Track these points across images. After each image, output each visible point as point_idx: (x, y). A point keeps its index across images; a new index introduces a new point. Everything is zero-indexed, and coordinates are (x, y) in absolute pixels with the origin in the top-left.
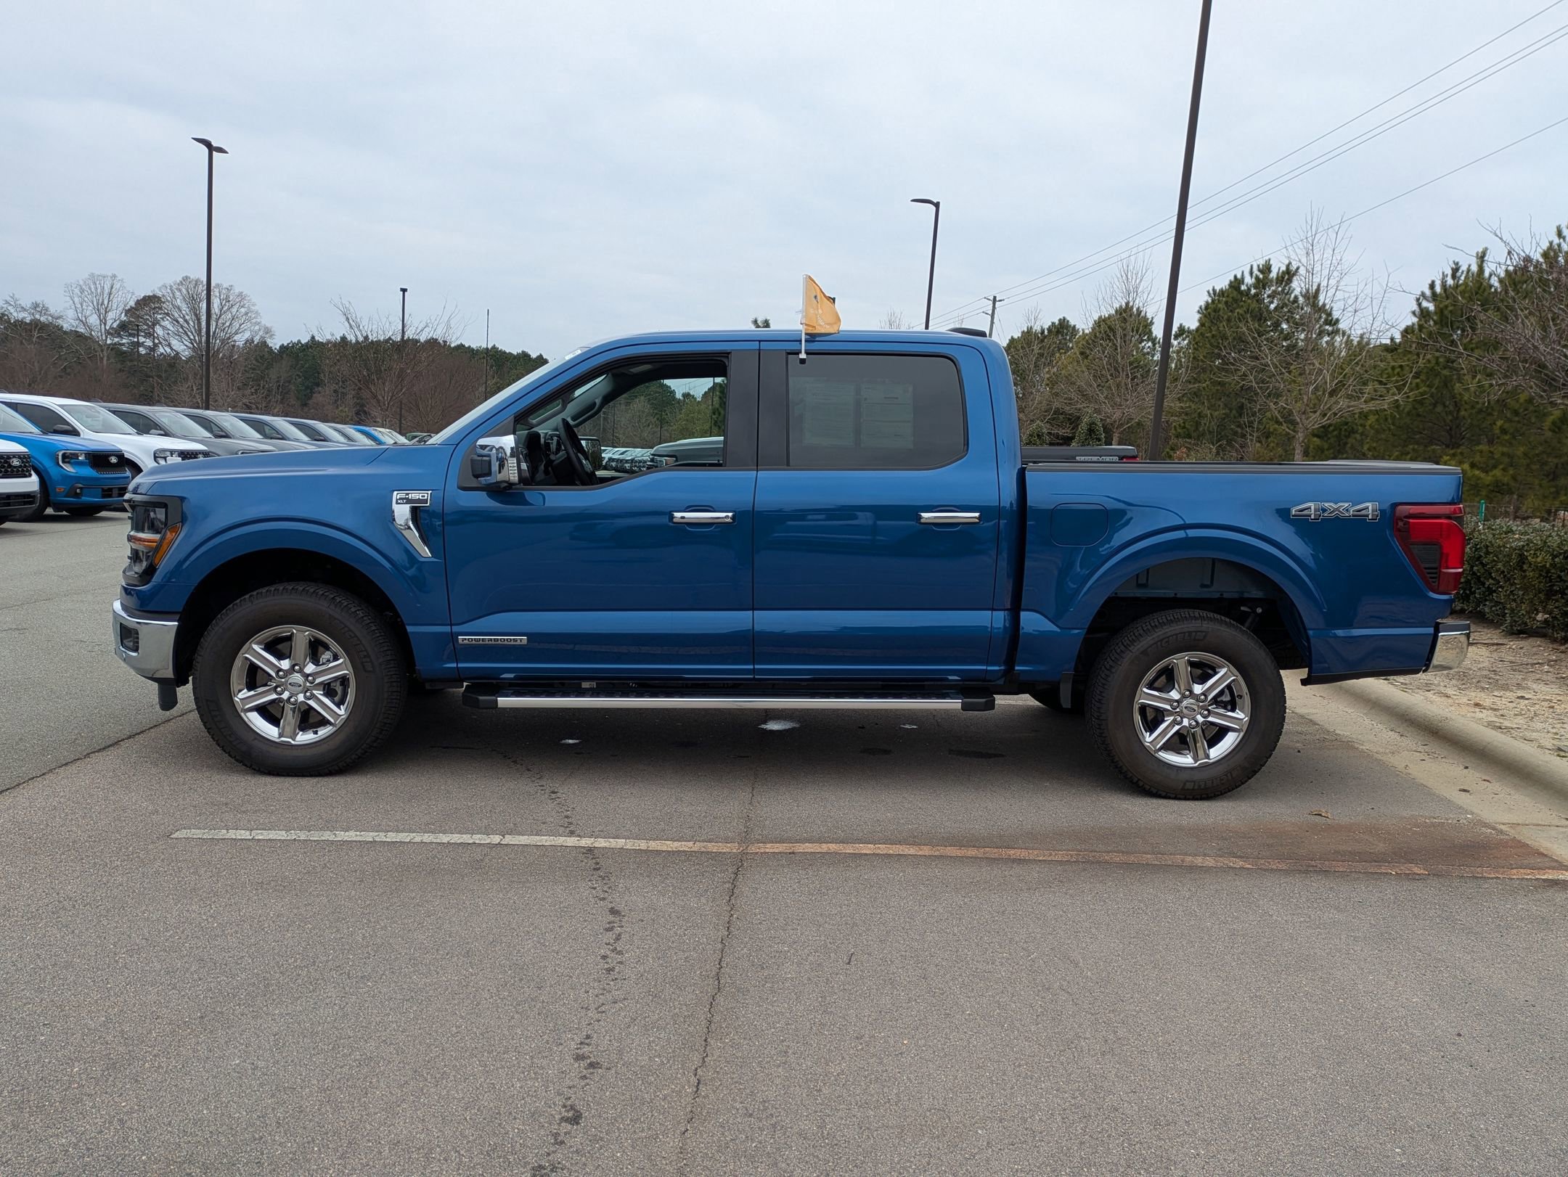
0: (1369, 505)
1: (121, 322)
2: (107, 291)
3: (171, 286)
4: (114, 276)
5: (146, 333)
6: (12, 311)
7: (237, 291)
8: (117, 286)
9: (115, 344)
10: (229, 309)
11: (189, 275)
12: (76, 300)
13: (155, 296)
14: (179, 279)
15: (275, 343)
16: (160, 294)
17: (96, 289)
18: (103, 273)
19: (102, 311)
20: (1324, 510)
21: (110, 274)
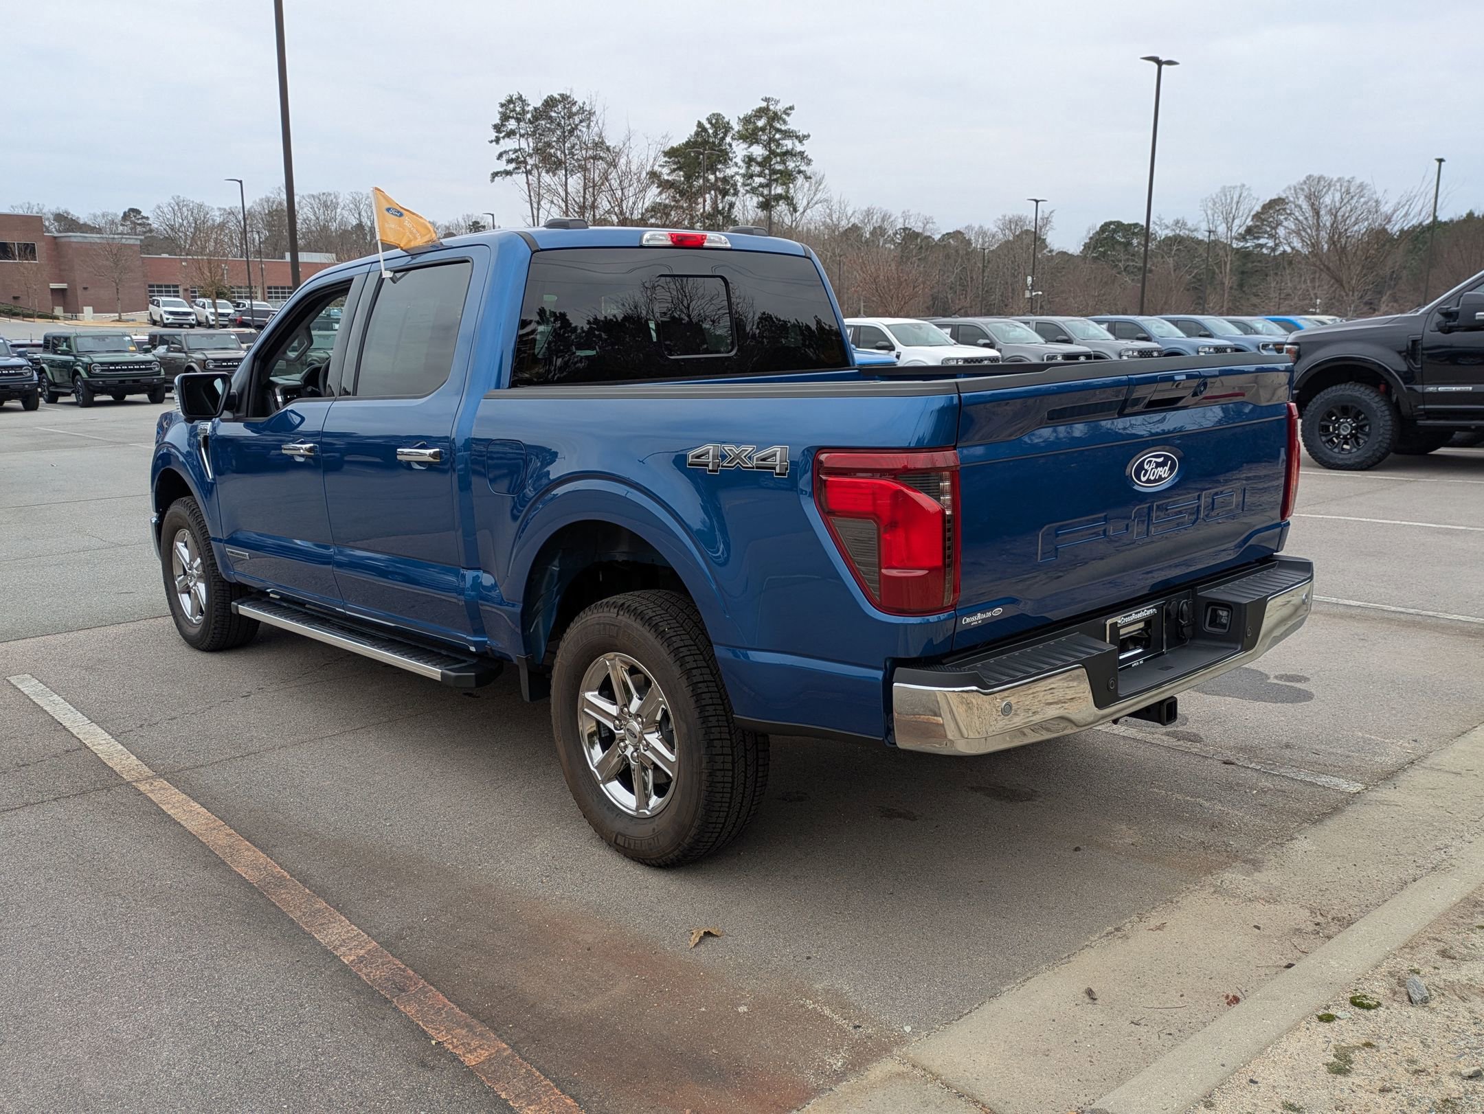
0: (777, 449)
1: (1247, 227)
2: (1235, 200)
3: (1295, 187)
4: (1243, 185)
5: (1269, 235)
6: (1158, 229)
7: (1358, 182)
8: (1244, 195)
9: (1241, 248)
10: (1348, 201)
11: (1312, 173)
12: (1209, 212)
13: (1280, 199)
14: (1303, 178)
15: (1394, 228)
16: (1284, 196)
17: (1226, 200)
18: (1233, 185)
19: (1229, 220)
20: (724, 457)
21: (1239, 184)
